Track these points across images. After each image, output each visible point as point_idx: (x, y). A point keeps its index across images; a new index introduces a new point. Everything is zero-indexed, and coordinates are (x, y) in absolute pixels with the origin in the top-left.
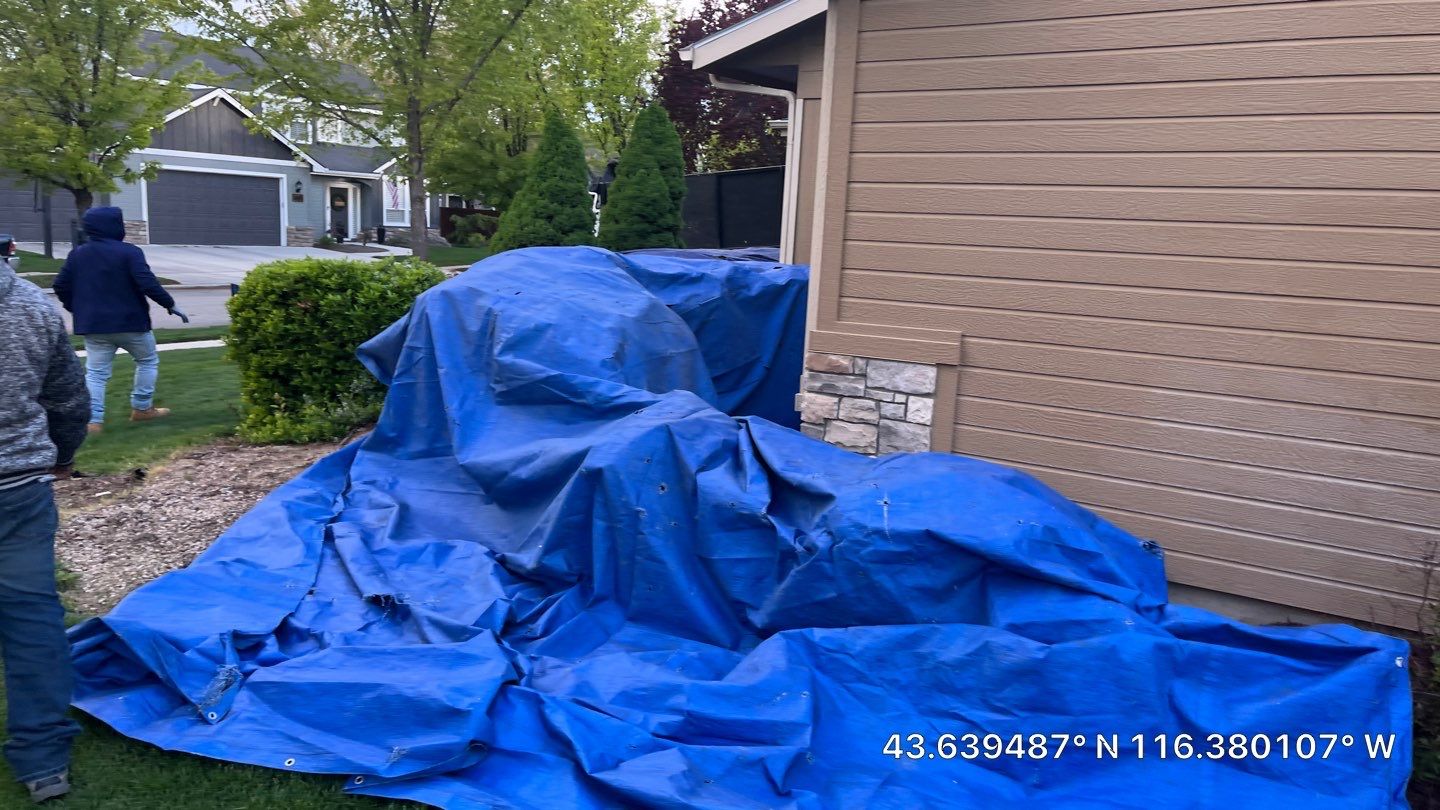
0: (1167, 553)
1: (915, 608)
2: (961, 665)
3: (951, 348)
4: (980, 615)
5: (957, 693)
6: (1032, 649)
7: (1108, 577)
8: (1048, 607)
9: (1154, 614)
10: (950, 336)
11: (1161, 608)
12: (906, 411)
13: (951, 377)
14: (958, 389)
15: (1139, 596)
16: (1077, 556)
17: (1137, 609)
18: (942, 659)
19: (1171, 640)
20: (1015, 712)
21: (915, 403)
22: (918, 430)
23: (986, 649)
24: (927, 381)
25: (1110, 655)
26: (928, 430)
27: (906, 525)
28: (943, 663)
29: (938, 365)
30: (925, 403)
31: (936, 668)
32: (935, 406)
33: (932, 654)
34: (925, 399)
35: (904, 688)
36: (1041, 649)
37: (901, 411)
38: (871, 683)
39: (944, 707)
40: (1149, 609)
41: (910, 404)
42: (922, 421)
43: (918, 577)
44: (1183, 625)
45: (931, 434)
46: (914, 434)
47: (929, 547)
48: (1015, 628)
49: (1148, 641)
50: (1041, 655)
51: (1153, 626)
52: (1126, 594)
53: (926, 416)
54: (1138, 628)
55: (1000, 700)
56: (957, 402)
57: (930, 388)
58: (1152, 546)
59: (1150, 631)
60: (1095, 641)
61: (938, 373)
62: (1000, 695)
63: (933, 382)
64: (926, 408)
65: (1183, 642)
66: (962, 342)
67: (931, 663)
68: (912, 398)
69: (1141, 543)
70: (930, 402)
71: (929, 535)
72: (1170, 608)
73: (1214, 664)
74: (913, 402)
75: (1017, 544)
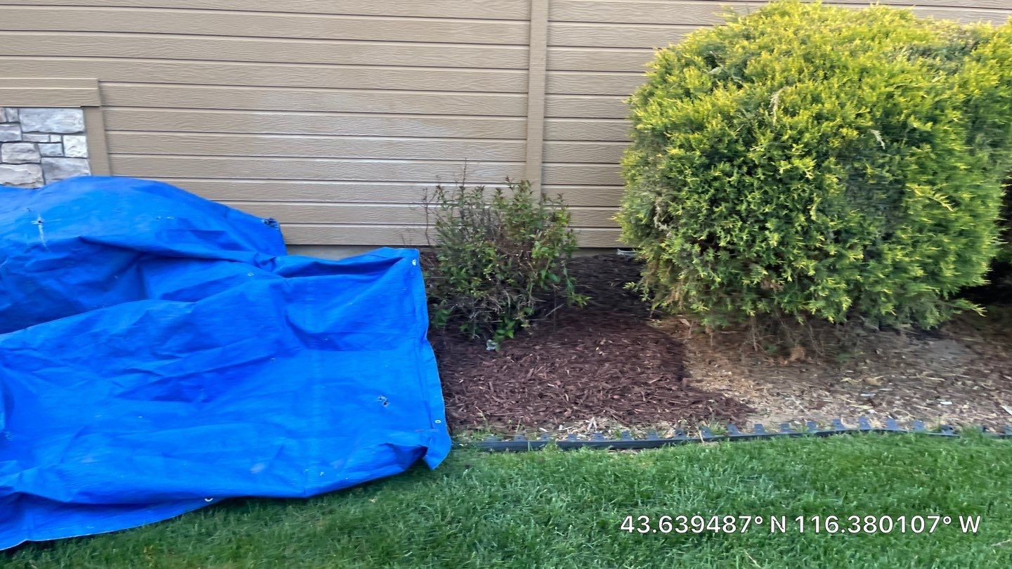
0: (282, 226)
1: (84, 300)
2: (130, 333)
3: (90, 93)
4: (140, 292)
5: (131, 354)
6: (183, 308)
7: (234, 246)
8: (191, 276)
9: (269, 265)
10: (89, 83)
11: (272, 260)
12: (63, 148)
13: (96, 116)
14: (105, 125)
15: (256, 255)
16: (207, 236)
17: (257, 265)
18: (114, 332)
19: (281, 280)
20: (178, 355)
21: (69, 141)
22: (78, 163)
23: (147, 317)
24: (76, 122)
25: (241, 298)
26: (86, 162)
27: (60, 236)
28: (114, 335)
29: (83, 107)
30: (79, 140)
31: (110, 340)
32: (88, 141)
33: (105, 331)
34: (78, 137)
35: (86, 363)
36: (189, 307)
37: (58, 149)
38: (59, 366)
39: (123, 367)
40: (264, 263)
41: (65, 142)
42: (79, 155)
43: (80, 275)
44: (289, 269)
45: (90, 164)
46: (74, 166)
47: (85, 249)
48: (167, 297)
49: (266, 283)
50: (189, 311)
51: (268, 273)
52: (246, 255)
53: (83, 151)
54: (257, 277)
55: (166, 350)
56: (107, 137)
57: (79, 127)
58: (271, 222)
59: (267, 277)
60: (227, 293)
61: (84, 113)
62: (166, 346)
63: (82, 122)
64: (81, 144)
65: (288, 279)
66: (100, 88)
67: (103, 339)
68: (66, 137)
69: (263, 221)
70: (83, 138)
71: (83, 241)
72: (278, 259)
73: (310, 289)
74: (68, 140)
75: (158, 235)
